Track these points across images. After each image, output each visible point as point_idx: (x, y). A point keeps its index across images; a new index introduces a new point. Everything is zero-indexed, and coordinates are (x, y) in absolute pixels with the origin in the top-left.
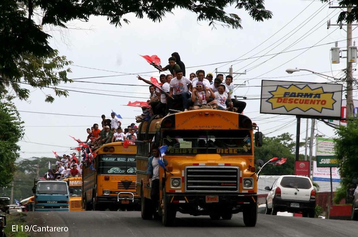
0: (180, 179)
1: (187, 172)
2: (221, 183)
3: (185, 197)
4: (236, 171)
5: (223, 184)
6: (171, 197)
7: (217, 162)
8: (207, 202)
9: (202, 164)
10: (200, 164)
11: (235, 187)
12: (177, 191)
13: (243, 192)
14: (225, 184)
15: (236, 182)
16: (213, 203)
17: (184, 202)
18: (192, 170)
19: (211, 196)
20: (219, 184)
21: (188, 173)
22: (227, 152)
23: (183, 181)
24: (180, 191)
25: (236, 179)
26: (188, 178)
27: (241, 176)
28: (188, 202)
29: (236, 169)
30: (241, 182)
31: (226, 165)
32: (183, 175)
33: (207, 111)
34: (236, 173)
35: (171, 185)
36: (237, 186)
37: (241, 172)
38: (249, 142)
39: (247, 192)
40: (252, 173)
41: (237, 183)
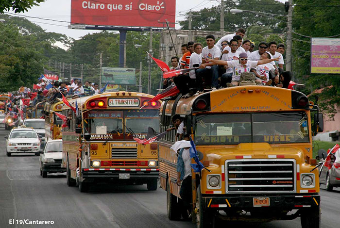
0: (219, 176)
1: (228, 167)
2: (273, 180)
3: (226, 200)
4: (291, 165)
5: (276, 182)
6: (208, 200)
7: (266, 154)
8: (255, 205)
9: (247, 157)
10: (244, 157)
11: (291, 186)
12: (215, 192)
13: (302, 191)
14: (278, 182)
15: (291, 179)
16: (263, 207)
17: (225, 206)
18: (234, 165)
19: (259, 198)
20: (270, 182)
21: (230, 169)
22: (278, 140)
23: (224, 179)
24: (220, 192)
25: (291, 175)
26: (230, 175)
27: (298, 171)
28: (230, 206)
29: (292, 162)
30: (298, 179)
31: (278, 157)
32: (223, 172)
33: (251, 88)
34: (292, 168)
35: (208, 184)
36: (293, 184)
37: (298, 165)
38: (305, 126)
39: (307, 191)
40: (313, 167)
41: (293, 181)
